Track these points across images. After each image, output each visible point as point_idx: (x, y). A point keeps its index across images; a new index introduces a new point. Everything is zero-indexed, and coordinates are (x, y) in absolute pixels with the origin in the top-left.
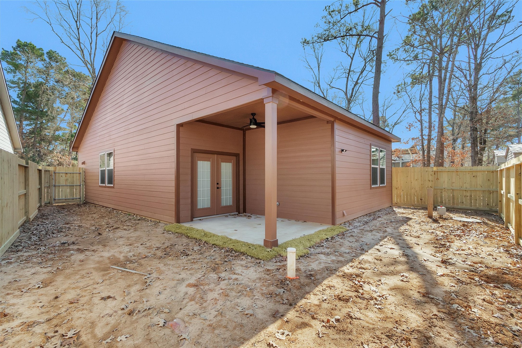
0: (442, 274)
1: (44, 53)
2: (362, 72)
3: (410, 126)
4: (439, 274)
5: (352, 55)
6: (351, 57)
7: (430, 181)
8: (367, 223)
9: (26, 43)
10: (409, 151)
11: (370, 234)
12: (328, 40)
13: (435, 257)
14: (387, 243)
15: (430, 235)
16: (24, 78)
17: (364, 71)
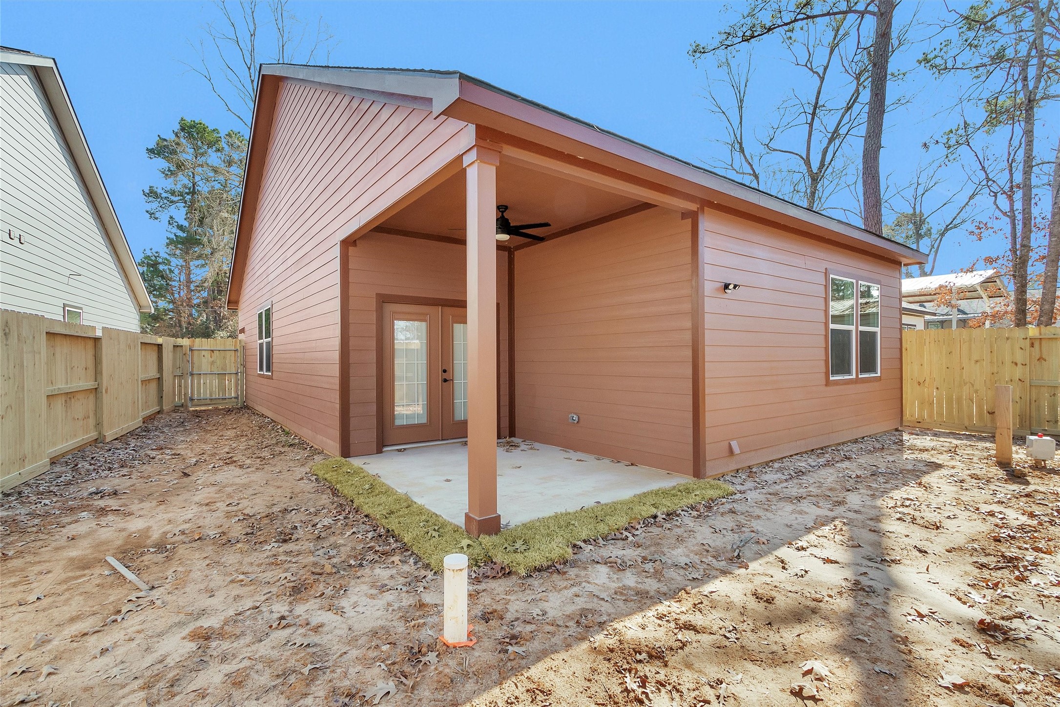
0: (960, 681)
1: (220, 137)
2: (849, 108)
3: (982, 227)
4: (947, 681)
5: (820, 71)
6: (819, 76)
7: (1016, 364)
8: (800, 473)
9: (194, 121)
10: (981, 292)
11: (789, 507)
12: (753, 37)
13: (965, 603)
14: (825, 540)
15: (979, 522)
16: (191, 185)
17: (853, 103)
